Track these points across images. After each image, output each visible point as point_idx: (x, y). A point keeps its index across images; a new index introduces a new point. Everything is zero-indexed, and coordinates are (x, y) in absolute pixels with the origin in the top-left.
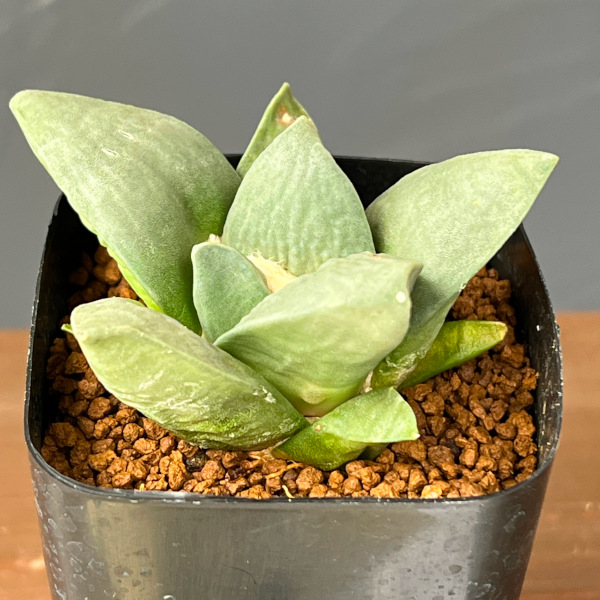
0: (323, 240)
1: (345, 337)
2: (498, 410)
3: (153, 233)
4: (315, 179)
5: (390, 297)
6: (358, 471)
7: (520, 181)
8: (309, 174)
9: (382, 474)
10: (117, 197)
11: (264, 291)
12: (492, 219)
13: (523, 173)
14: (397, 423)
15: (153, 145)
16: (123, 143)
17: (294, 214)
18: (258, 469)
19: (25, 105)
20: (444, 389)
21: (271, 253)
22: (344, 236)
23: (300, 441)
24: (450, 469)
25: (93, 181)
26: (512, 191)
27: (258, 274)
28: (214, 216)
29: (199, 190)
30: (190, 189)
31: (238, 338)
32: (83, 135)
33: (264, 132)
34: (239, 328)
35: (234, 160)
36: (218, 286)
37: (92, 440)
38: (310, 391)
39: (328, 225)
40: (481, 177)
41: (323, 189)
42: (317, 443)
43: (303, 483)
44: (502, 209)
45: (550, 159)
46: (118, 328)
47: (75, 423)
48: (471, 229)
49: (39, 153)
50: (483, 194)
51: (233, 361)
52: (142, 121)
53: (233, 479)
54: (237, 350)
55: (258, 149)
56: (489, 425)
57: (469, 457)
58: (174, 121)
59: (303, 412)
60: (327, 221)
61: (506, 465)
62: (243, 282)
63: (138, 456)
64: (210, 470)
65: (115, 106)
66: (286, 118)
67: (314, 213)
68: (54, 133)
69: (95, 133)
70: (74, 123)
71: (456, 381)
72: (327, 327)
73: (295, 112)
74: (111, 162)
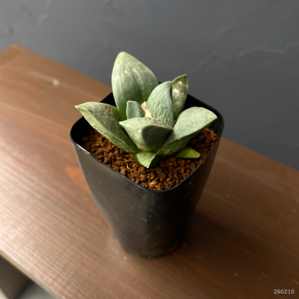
0: (161, 113)
4: (164, 97)
7: (205, 119)
8: (163, 96)
10: (120, 82)
12: (193, 125)
13: (206, 117)
15: (139, 75)
16: (131, 71)
17: (156, 104)
19: (122, 56)
22: (166, 115)
24: (161, 180)
25: (118, 76)
26: (202, 121)
30: (143, 88)
32: (124, 66)
36: (131, 113)
39: (163, 110)
40: (198, 114)
41: (164, 101)
44: (197, 124)
48: (187, 126)
50: (195, 118)
52: (142, 68)
53: (119, 157)
60: (163, 109)
66: (180, 83)
67: (160, 106)
68: (120, 63)
69: (127, 67)
73: (184, 82)
74: (124, 74)
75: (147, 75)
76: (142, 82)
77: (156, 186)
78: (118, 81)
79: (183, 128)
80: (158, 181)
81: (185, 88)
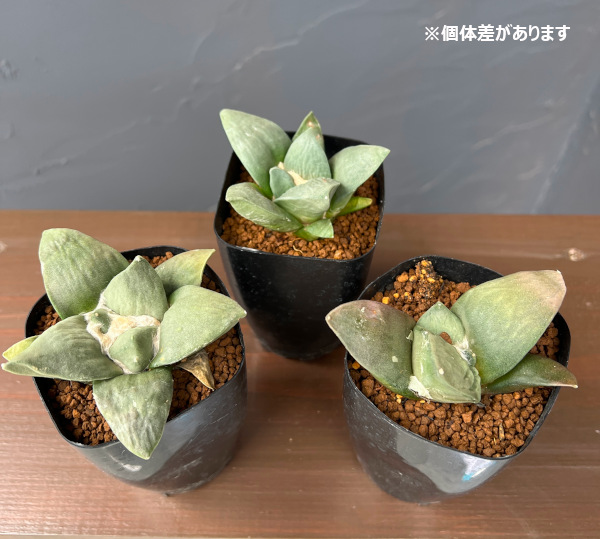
0: (313, 169)
1: (310, 206)
2: (366, 227)
3: (259, 163)
5: (323, 197)
6: (317, 243)
7: (377, 157)
8: (310, 148)
9: (324, 245)
10: (248, 150)
11: (293, 184)
13: (378, 155)
14: (328, 232)
15: (263, 132)
16: (253, 131)
17: (305, 159)
18: (287, 239)
19: (225, 115)
20: (350, 218)
21: (297, 171)
23: (300, 232)
24: (345, 246)
25: (241, 144)
26: (374, 161)
27: (292, 179)
28: (282, 156)
29: (277, 148)
30: (274, 147)
31: (280, 201)
32: (240, 128)
33: (302, 129)
34: (281, 198)
35: (291, 135)
36: (278, 182)
37: (238, 224)
38: (303, 218)
39: (315, 165)
40: (365, 154)
41: (314, 153)
42: (305, 233)
43: (300, 245)
44: (370, 166)
45: (387, 151)
46: (238, 198)
47: (234, 218)
48: (359, 172)
49: (227, 132)
50: (364, 161)
51: (278, 208)
52: (261, 123)
53: (278, 241)
54: (280, 205)
55: (300, 134)
56: (362, 231)
57: (352, 243)
58: (272, 124)
59: (302, 224)
60: (315, 163)
61: (364, 245)
62: (286, 181)
63: (252, 231)
64: (273, 238)
65: (253, 117)
66: (310, 124)
67: (311, 160)
68: (232, 126)
69: (244, 127)
70: (238, 123)
71: (354, 215)
72: (305, 203)
73: (314, 121)
74: (248, 138)
75: (270, 128)
76: (271, 140)
77: (344, 255)
78: (245, 150)
79: (355, 176)
80: (343, 248)
81: (318, 128)
